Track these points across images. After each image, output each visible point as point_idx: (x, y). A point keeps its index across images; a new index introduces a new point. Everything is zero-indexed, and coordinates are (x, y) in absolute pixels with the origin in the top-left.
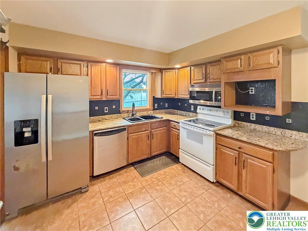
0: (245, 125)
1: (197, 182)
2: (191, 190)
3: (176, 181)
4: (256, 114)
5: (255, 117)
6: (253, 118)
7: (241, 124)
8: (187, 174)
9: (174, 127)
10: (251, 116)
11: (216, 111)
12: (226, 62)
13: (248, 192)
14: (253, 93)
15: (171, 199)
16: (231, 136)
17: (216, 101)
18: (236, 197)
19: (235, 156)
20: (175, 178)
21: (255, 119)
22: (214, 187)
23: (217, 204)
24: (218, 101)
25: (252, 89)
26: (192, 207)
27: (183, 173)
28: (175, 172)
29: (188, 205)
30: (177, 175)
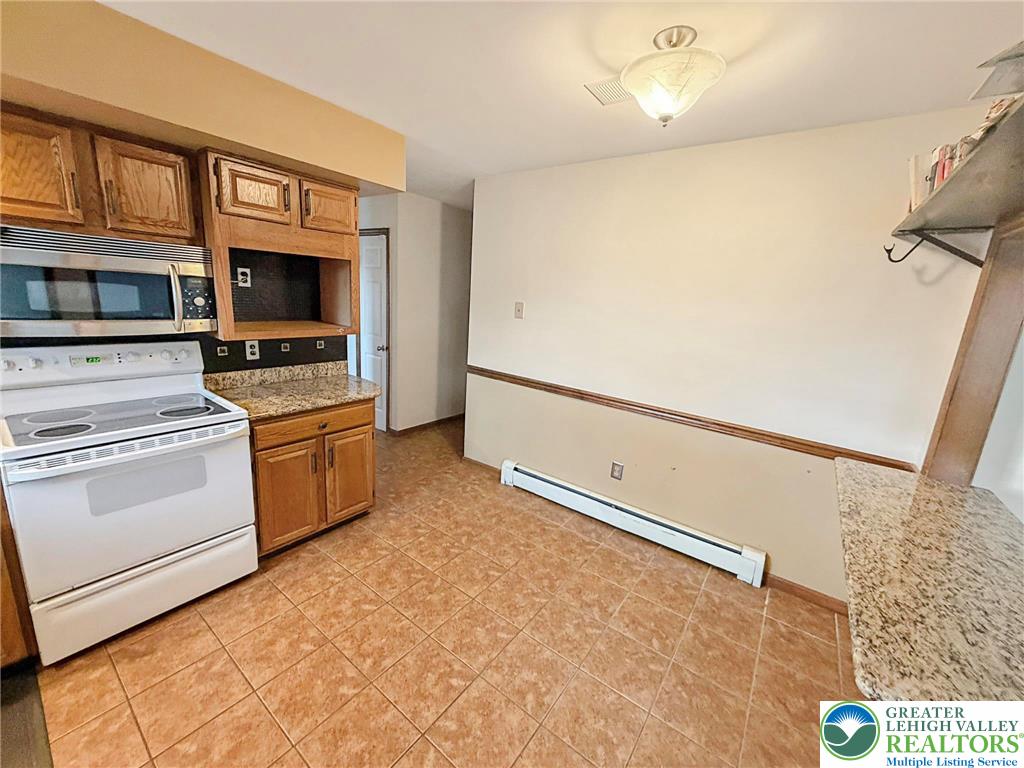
0: (238, 377)
1: (232, 612)
2: (269, 628)
3: (198, 677)
4: (260, 341)
5: (257, 350)
6: (253, 354)
7: (224, 379)
8: (165, 642)
10: (248, 350)
11: (132, 358)
12: (235, 175)
13: (339, 509)
14: (248, 285)
15: (299, 685)
16: (299, 408)
17: (185, 317)
18: (314, 545)
19: (311, 451)
20: (173, 684)
21: (257, 357)
22: (268, 576)
23: (330, 578)
24: (190, 312)
25: (244, 274)
26: (337, 626)
27: (146, 658)
28: (119, 694)
29: (330, 635)
30: (159, 679)
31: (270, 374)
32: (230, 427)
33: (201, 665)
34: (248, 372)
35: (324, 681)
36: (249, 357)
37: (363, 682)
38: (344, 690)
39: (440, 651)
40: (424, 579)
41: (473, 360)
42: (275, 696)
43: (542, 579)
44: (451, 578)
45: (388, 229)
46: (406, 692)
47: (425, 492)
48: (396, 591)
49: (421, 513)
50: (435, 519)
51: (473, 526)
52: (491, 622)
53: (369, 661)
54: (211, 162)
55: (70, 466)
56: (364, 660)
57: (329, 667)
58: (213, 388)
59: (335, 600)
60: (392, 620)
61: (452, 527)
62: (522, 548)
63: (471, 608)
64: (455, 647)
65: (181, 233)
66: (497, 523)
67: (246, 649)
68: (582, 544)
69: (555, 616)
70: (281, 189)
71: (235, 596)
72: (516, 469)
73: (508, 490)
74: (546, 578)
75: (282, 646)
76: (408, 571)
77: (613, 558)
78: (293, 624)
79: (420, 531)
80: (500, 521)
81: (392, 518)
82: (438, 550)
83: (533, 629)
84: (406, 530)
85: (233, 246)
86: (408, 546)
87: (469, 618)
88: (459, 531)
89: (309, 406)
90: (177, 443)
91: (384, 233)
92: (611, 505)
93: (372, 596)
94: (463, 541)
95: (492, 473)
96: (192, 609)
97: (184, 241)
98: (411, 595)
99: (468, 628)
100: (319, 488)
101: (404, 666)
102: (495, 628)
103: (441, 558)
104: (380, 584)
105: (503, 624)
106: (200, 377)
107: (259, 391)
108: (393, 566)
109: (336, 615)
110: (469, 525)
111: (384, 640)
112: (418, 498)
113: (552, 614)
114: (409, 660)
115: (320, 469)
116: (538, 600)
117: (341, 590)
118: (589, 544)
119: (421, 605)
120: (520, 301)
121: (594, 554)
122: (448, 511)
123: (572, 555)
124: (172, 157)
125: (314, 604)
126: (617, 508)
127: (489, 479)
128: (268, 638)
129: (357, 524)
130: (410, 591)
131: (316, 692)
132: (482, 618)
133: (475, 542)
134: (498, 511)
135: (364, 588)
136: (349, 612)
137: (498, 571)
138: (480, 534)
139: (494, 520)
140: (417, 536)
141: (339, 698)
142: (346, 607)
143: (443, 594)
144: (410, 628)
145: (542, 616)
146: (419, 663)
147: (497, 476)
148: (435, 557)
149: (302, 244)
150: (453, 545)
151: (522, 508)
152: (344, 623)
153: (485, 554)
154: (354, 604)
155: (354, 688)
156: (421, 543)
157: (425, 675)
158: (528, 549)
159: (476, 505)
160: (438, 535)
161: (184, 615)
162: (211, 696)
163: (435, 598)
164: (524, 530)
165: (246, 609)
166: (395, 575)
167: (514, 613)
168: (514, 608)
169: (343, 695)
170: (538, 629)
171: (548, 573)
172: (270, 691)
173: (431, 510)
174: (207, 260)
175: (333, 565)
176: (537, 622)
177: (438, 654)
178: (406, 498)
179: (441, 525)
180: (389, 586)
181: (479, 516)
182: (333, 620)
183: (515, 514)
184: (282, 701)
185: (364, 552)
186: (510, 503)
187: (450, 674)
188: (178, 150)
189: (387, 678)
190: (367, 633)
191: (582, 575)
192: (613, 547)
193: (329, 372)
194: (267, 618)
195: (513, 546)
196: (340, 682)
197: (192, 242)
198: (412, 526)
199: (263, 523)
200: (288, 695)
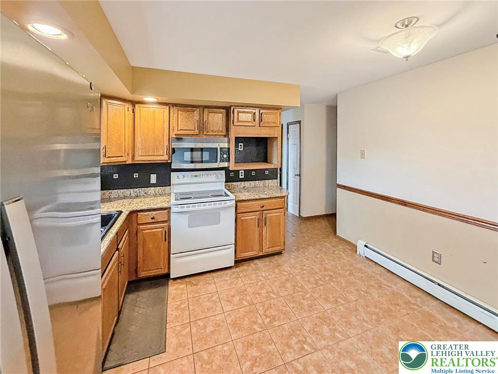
0: (236, 185)
1: (223, 279)
2: (233, 290)
3: (208, 299)
4: (244, 170)
5: (243, 174)
6: (242, 175)
8: (201, 283)
9: (153, 221)
10: (240, 174)
11: (205, 176)
12: (238, 112)
13: (268, 247)
14: (242, 149)
15: (239, 317)
16: (253, 198)
17: (220, 162)
18: (256, 261)
19: (257, 217)
20: (201, 298)
21: (243, 177)
22: (237, 269)
23: (260, 278)
24: (222, 161)
25: (241, 145)
26: (259, 299)
27: (195, 286)
28: (186, 295)
29: (255, 301)
30: (197, 295)
31: (247, 184)
32: (229, 202)
33: (210, 295)
34: (239, 183)
35: (248, 319)
36: (240, 177)
37: (264, 328)
38: (255, 327)
39: (302, 328)
40: (302, 291)
41: (340, 181)
42: (230, 317)
43: (372, 314)
44: (316, 295)
45: (300, 121)
46: (281, 341)
47: (311, 249)
48: (287, 293)
49: (308, 259)
50: (314, 264)
51: (334, 273)
52: (333, 326)
53: (268, 320)
54: (232, 109)
55: (185, 209)
56: (266, 318)
57: (252, 315)
58: (228, 188)
59: (260, 288)
60: (282, 305)
61: (322, 270)
62: (362, 293)
63: (323, 314)
64: (310, 330)
65: (222, 134)
66: (349, 275)
67: (224, 295)
68: (407, 303)
69: (376, 338)
70: (253, 114)
71: (225, 274)
72: (366, 246)
73: (361, 258)
74: (375, 314)
75: (236, 299)
76: (294, 286)
77: (433, 319)
78: (242, 292)
79: (305, 268)
80: (351, 274)
81: (292, 258)
82: (312, 279)
83: (359, 339)
84: (298, 265)
85: (236, 136)
86: (298, 273)
87: (321, 319)
88: (326, 273)
89: (257, 197)
90: (212, 206)
91: (298, 123)
92: (434, 282)
93: (275, 291)
94: (327, 279)
95: (352, 247)
96: (212, 274)
97: (223, 136)
98: (293, 297)
99: (319, 324)
100: (260, 235)
101: (283, 329)
102: (335, 329)
103: (313, 284)
104: (280, 287)
105: (340, 330)
106: (224, 183)
107: (243, 191)
108: (288, 281)
109: (259, 294)
110: (331, 271)
111: (276, 313)
112: (307, 252)
113: (374, 336)
114: (286, 327)
115: (261, 226)
116: (366, 325)
117: (263, 284)
118: (413, 304)
119: (297, 303)
120: (363, 149)
121: (416, 312)
122: (322, 262)
123: (398, 307)
124: (222, 110)
125: (251, 287)
126: (439, 285)
127: (350, 250)
128: (233, 294)
129: (276, 257)
130: (293, 295)
131: (245, 323)
132: (328, 321)
133: (333, 281)
134: (351, 269)
135: (273, 287)
136: (264, 295)
137: (344, 301)
138: (338, 278)
139: (348, 272)
140: (303, 270)
141: (253, 329)
142: (263, 292)
143: (309, 302)
144: (289, 312)
145: (367, 335)
146: (290, 330)
147: (355, 248)
148: (309, 282)
149: (259, 133)
150: (320, 279)
151: (368, 270)
152: (262, 299)
153: (338, 290)
154: (268, 292)
155: (260, 328)
156: (304, 274)
157: (292, 337)
158: (366, 294)
159: (339, 262)
160: (314, 272)
161: (208, 275)
162: (210, 308)
163: (305, 303)
164: (366, 283)
165: (227, 280)
166: (288, 285)
167: (349, 326)
168: (349, 324)
169: (254, 329)
170: (362, 341)
171: (377, 312)
172: (229, 315)
173: (313, 259)
174: (229, 142)
175: (262, 273)
176: (362, 337)
177: (301, 330)
178: (302, 250)
179: (316, 267)
180: (284, 289)
181: (339, 268)
182: (258, 296)
183: (362, 273)
184: (232, 321)
185: (277, 270)
186: (359, 266)
187: (305, 342)
188: (223, 108)
189: (274, 330)
190: (270, 307)
191: (403, 321)
192: (434, 312)
193: (270, 184)
194: (234, 286)
195: (357, 290)
196: (255, 323)
197: (225, 136)
198: (302, 264)
199: (237, 245)
200: (234, 320)
